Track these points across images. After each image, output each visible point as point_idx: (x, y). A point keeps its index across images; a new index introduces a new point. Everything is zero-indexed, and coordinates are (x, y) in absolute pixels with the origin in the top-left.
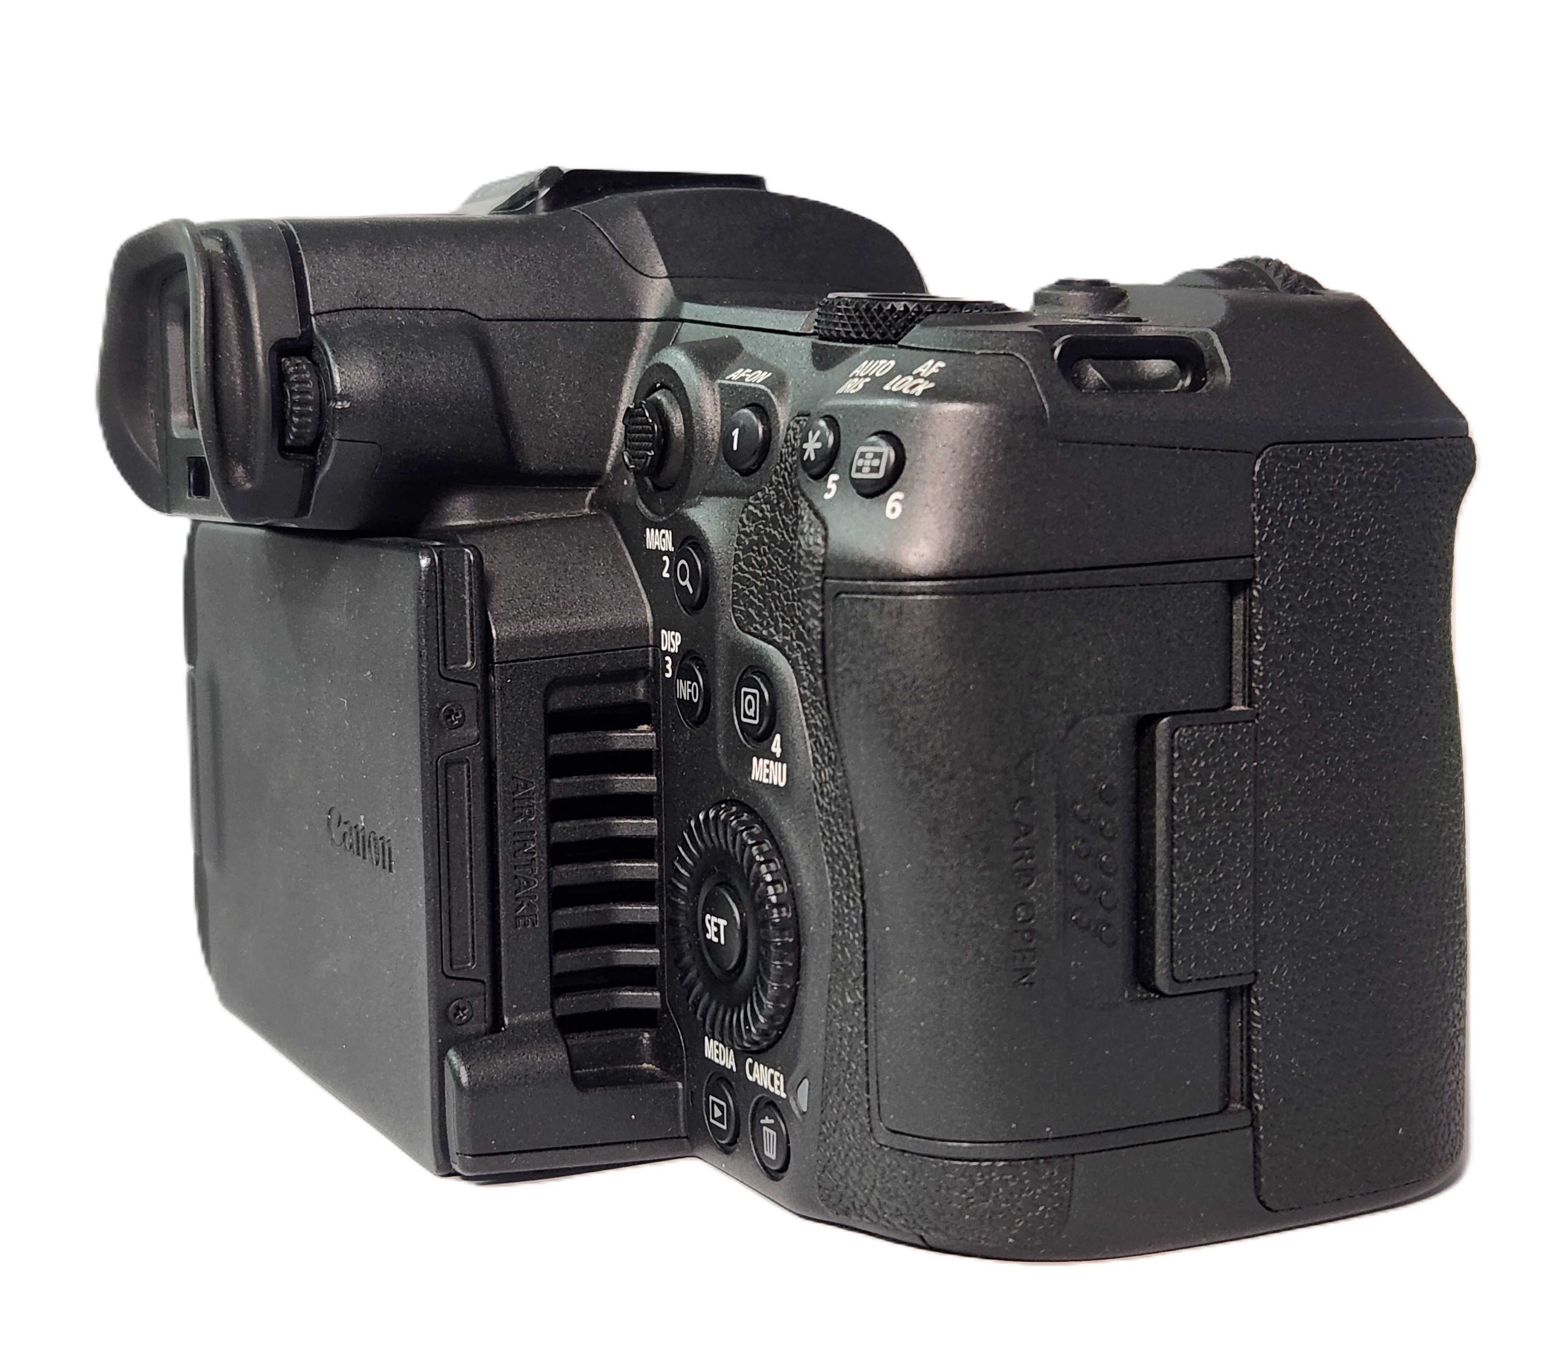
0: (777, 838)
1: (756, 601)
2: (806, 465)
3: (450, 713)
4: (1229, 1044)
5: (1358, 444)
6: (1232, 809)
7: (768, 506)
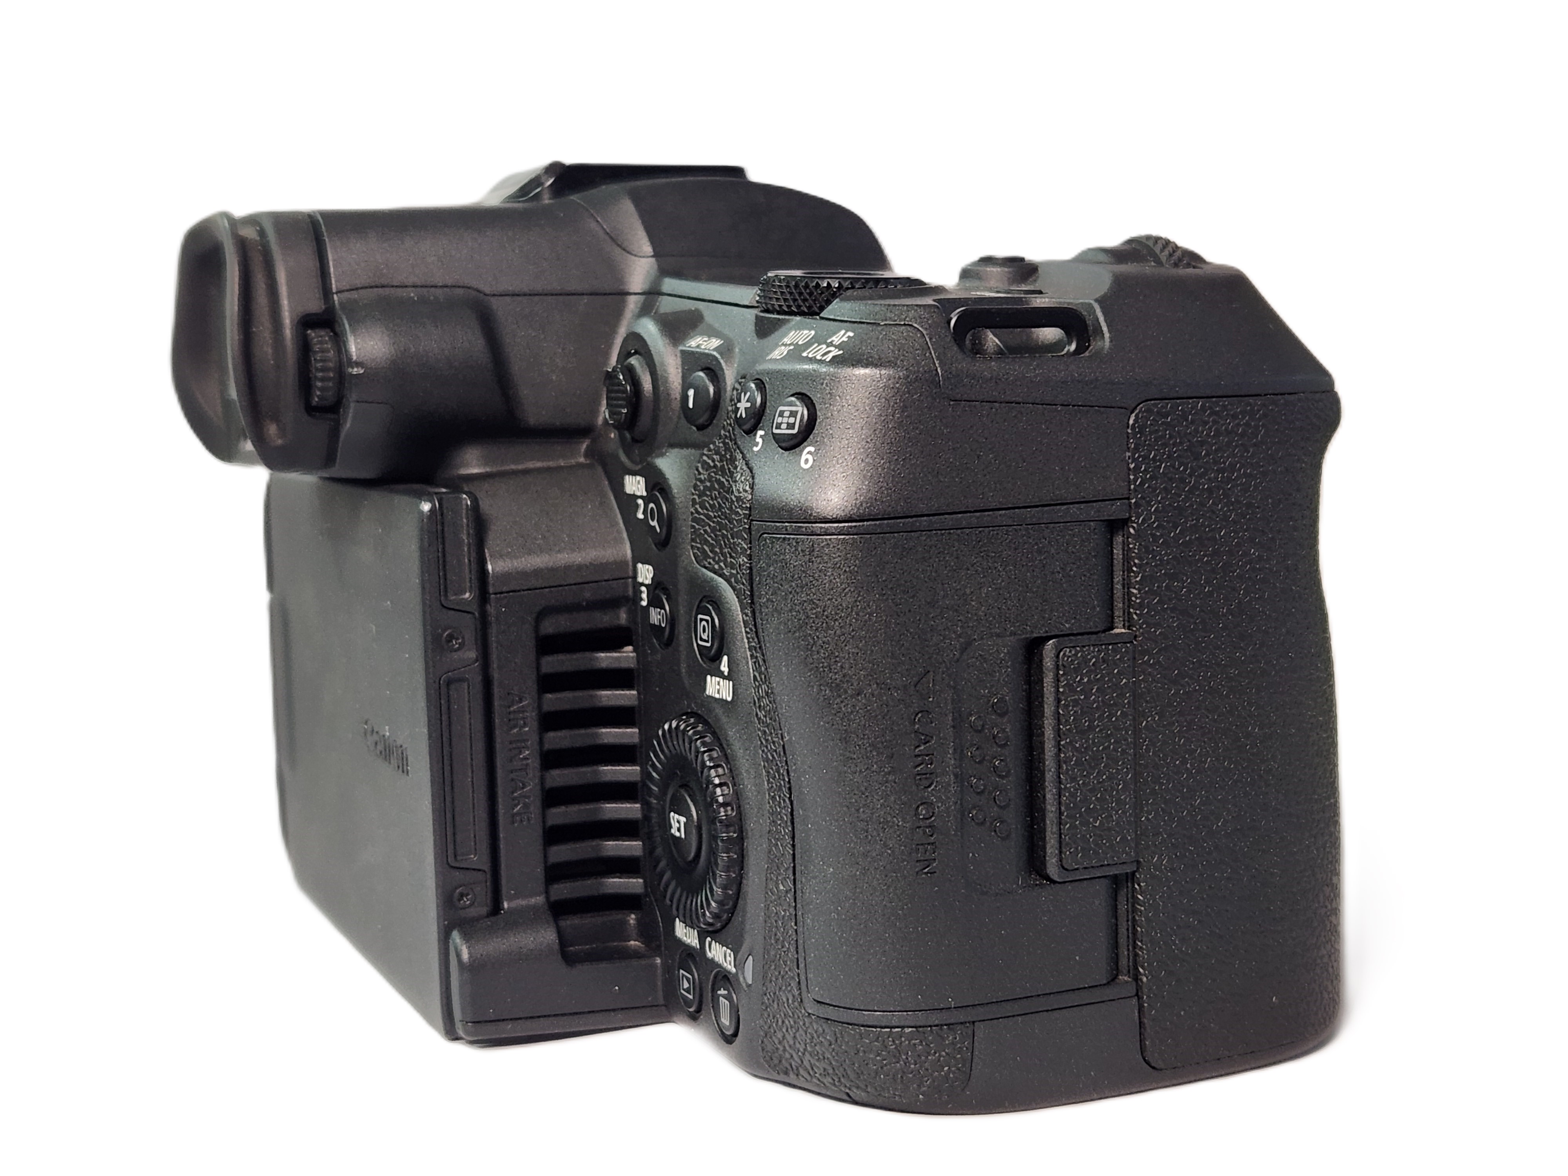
0: (725, 746)
1: (709, 539)
2: (739, 421)
3: (451, 637)
4: (1117, 925)
5: (1224, 399)
6: (1114, 719)
7: (718, 457)
